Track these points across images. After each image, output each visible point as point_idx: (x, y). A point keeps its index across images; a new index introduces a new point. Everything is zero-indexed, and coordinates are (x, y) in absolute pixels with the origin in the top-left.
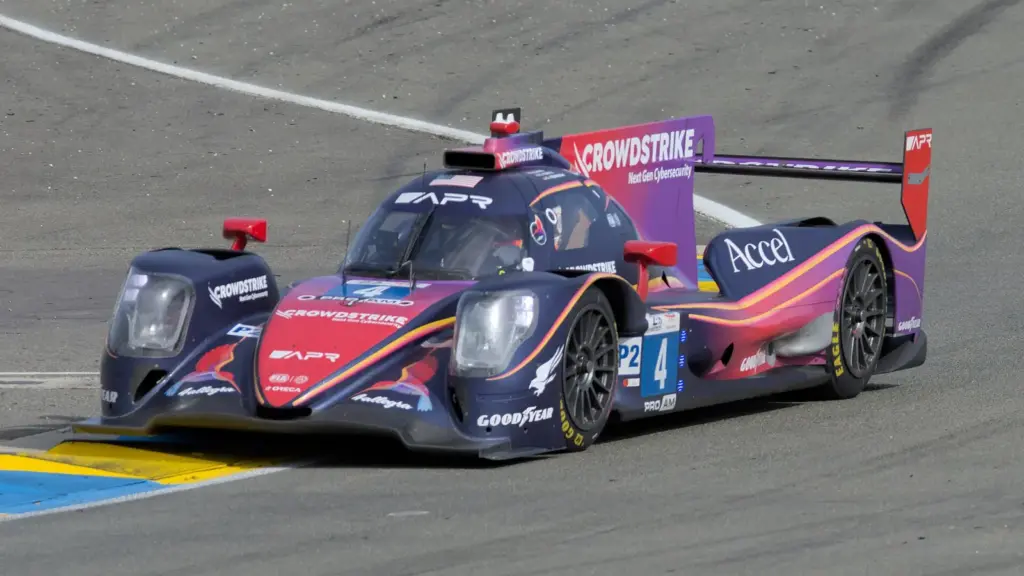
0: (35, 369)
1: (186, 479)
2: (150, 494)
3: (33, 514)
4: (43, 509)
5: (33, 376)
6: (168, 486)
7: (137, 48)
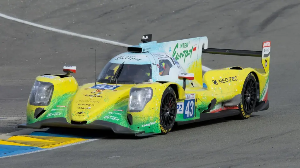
0: (4, 115)
1: (49, 147)
2: (38, 151)
3: (4, 157)
4: (7, 155)
5: (4, 117)
6: (44, 149)
7: (34, 21)
